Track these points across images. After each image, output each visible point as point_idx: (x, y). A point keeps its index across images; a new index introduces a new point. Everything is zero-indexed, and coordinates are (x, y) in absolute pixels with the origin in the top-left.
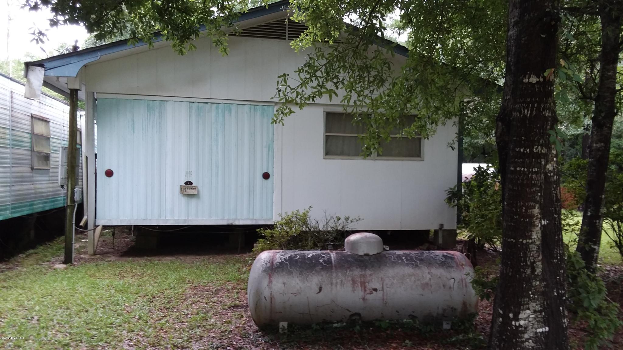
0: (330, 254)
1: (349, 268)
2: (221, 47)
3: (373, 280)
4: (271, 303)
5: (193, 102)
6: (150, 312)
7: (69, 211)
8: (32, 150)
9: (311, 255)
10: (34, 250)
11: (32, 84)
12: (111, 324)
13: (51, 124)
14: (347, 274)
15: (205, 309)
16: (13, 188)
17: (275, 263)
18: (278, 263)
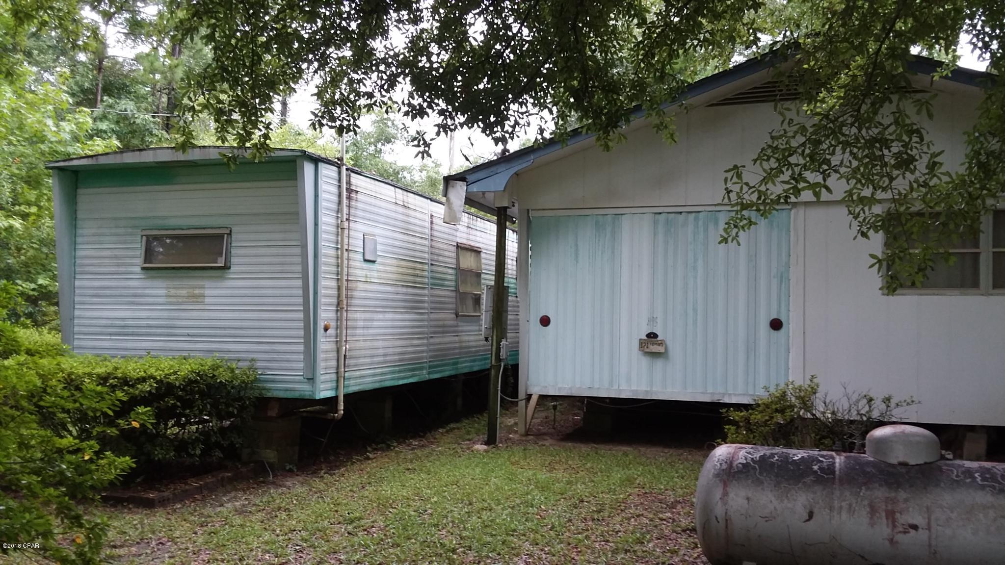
0: (833, 458)
1: (865, 484)
2: (666, 132)
3: (911, 509)
4: (727, 527)
5: (660, 213)
6: (570, 521)
7: (493, 372)
8: (457, 290)
9: (800, 456)
10: (458, 424)
11: (452, 204)
12: (514, 530)
13: (483, 255)
14: (861, 494)
15: (646, 527)
16: (432, 341)
17: (734, 464)
18: (740, 465)
